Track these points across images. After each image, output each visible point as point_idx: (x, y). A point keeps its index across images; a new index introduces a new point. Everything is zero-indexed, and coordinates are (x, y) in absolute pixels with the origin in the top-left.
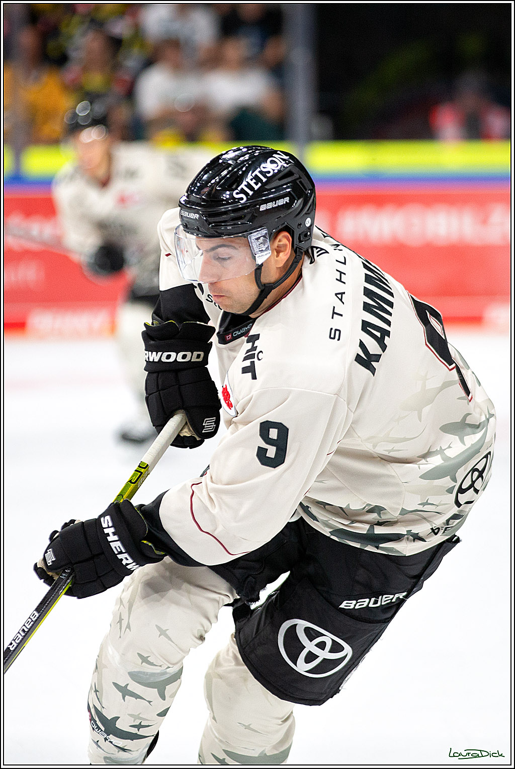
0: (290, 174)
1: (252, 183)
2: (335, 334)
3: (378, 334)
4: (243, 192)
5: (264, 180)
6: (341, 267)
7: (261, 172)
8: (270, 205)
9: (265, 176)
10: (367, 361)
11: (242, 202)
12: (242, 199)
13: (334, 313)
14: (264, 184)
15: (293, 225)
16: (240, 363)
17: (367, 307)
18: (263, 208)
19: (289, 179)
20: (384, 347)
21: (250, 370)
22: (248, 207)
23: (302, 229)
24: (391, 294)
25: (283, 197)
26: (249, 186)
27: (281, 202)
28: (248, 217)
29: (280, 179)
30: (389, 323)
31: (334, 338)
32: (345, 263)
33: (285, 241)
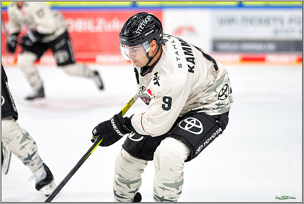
0: (153, 22)
1: (141, 28)
2: (180, 66)
3: (192, 60)
4: (139, 31)
5: (145, 26)
6: (174, 44)
7: (143, 23)
8: (148, 33)
9: (145, 24)
10: (191, 70)
11: (139, 34)
12: (139, 33)
13: (177, 59)
14: (145, 27)
15: (156, 37)
16: (153, 82)
17: (185, 53)
18: (146, 35)
19: (153, 24)
20: (194, 63)
21: (157, 83)
22: (141, 35)
23: (159, 38)
24: (189, 46)
25: (151, 30)
26: (140, 28)
27: (151, 32)
28: (142, 38)
29: (150, 24)
30: (193, 55)
31: (180, 67)
32: (174, 42)
33: (154, 43)
